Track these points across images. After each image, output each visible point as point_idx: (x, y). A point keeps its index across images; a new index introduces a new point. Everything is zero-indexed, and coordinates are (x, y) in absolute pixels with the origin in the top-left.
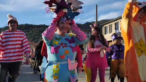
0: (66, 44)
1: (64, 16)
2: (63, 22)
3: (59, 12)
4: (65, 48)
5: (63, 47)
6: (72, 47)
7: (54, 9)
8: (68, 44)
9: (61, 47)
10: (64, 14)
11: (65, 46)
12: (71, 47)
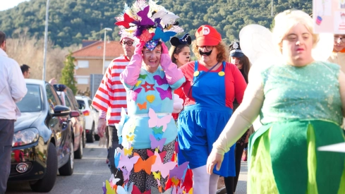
0: (152, 86)
1: (151, 39)
2: (149, 50)
3: (142, 35)
4: (150, 91)
5: (147, 90)
6: (162, 90)
7: (133, 31)
8: (157, 85)
9: (143, 89)
10: (150, 37)
11: (149, 89)
12: (159, 90)
